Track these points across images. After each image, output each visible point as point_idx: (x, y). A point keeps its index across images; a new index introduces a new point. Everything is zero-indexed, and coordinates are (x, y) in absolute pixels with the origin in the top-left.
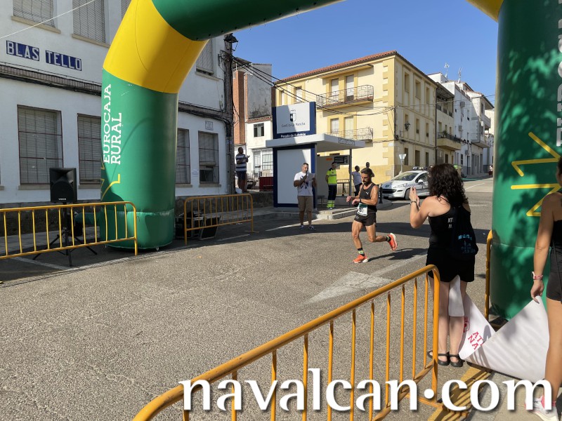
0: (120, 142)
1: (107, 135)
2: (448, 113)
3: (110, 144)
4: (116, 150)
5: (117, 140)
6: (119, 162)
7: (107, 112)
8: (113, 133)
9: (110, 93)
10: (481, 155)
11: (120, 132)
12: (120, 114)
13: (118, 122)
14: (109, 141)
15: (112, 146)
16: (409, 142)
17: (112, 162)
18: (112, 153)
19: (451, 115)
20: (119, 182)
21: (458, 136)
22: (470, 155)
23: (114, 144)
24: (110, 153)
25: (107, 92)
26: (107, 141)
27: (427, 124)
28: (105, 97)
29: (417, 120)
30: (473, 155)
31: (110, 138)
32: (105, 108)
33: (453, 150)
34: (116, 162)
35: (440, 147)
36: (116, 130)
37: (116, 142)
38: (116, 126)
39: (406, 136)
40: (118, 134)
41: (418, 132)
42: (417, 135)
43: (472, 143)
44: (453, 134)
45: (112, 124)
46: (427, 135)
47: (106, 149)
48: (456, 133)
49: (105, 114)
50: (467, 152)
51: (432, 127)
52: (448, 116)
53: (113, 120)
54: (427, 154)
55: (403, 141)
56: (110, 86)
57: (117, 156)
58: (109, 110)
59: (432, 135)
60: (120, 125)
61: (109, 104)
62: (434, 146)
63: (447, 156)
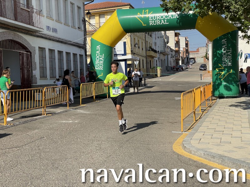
0: (103, 63)
1: (98, 61)
2: (150, 35)
3: (99, 64)
4: (102, 65)
5: (102, 62)
6: (102, 69)
7: (98, 54)
8: (100, 60)
9: (100, 48)
10: (165, 60)
11: (103, 60)
12: (103, 54)
13: (103, 57)
14: (99, 63)
15: (100, 64)
16: (136, 54)
17: (100, 69)
18: (100, 66)
19: (151, 36)
20: (102, 75)
21: (154, 49)
22: (160, 60)
23: (101, 64)
24: (99, 66)
25: (98, 47)
26: (97, 62)
27: (142, 43)
28: (97, 49)
29: (139, 41)
30: (161, 60)
31: (99, 62)
32: (97, 52)
33: (153, 57)
34: (101, 69)
35: (147, 56)
36: (102, 59)
37: (102, 63)
38: (102, 58)
39: (135, 51)
40: (102, 61)
41: (139, 48)
42: (139, 49)
43: (161, 53)
44: (152, 48)
45: (100, 57)
46: (143, 49)
47: (98, 65)
48: (153, 47)
49: (97, 54)
50: (159, 58)
51: (144, 44)
52: (150, 37)
53: (100, 56)
54: (143, 60)
55: (134, 53)
56: (100, 46)
57: (102, 67)
58: (99, 53)
59: (144, 49)
60: (103, 58)
61: (99, 51)
62: (145, 56)
63: (150, 61)
